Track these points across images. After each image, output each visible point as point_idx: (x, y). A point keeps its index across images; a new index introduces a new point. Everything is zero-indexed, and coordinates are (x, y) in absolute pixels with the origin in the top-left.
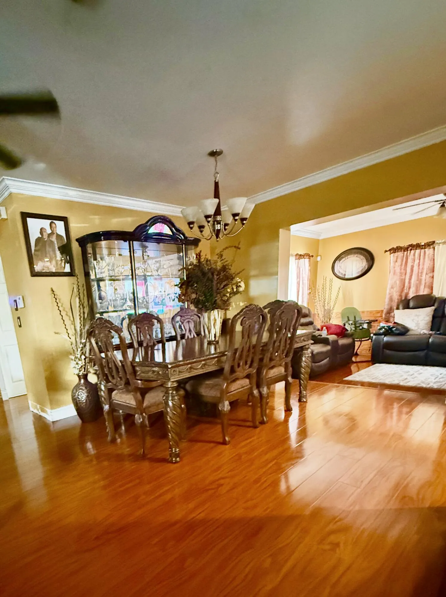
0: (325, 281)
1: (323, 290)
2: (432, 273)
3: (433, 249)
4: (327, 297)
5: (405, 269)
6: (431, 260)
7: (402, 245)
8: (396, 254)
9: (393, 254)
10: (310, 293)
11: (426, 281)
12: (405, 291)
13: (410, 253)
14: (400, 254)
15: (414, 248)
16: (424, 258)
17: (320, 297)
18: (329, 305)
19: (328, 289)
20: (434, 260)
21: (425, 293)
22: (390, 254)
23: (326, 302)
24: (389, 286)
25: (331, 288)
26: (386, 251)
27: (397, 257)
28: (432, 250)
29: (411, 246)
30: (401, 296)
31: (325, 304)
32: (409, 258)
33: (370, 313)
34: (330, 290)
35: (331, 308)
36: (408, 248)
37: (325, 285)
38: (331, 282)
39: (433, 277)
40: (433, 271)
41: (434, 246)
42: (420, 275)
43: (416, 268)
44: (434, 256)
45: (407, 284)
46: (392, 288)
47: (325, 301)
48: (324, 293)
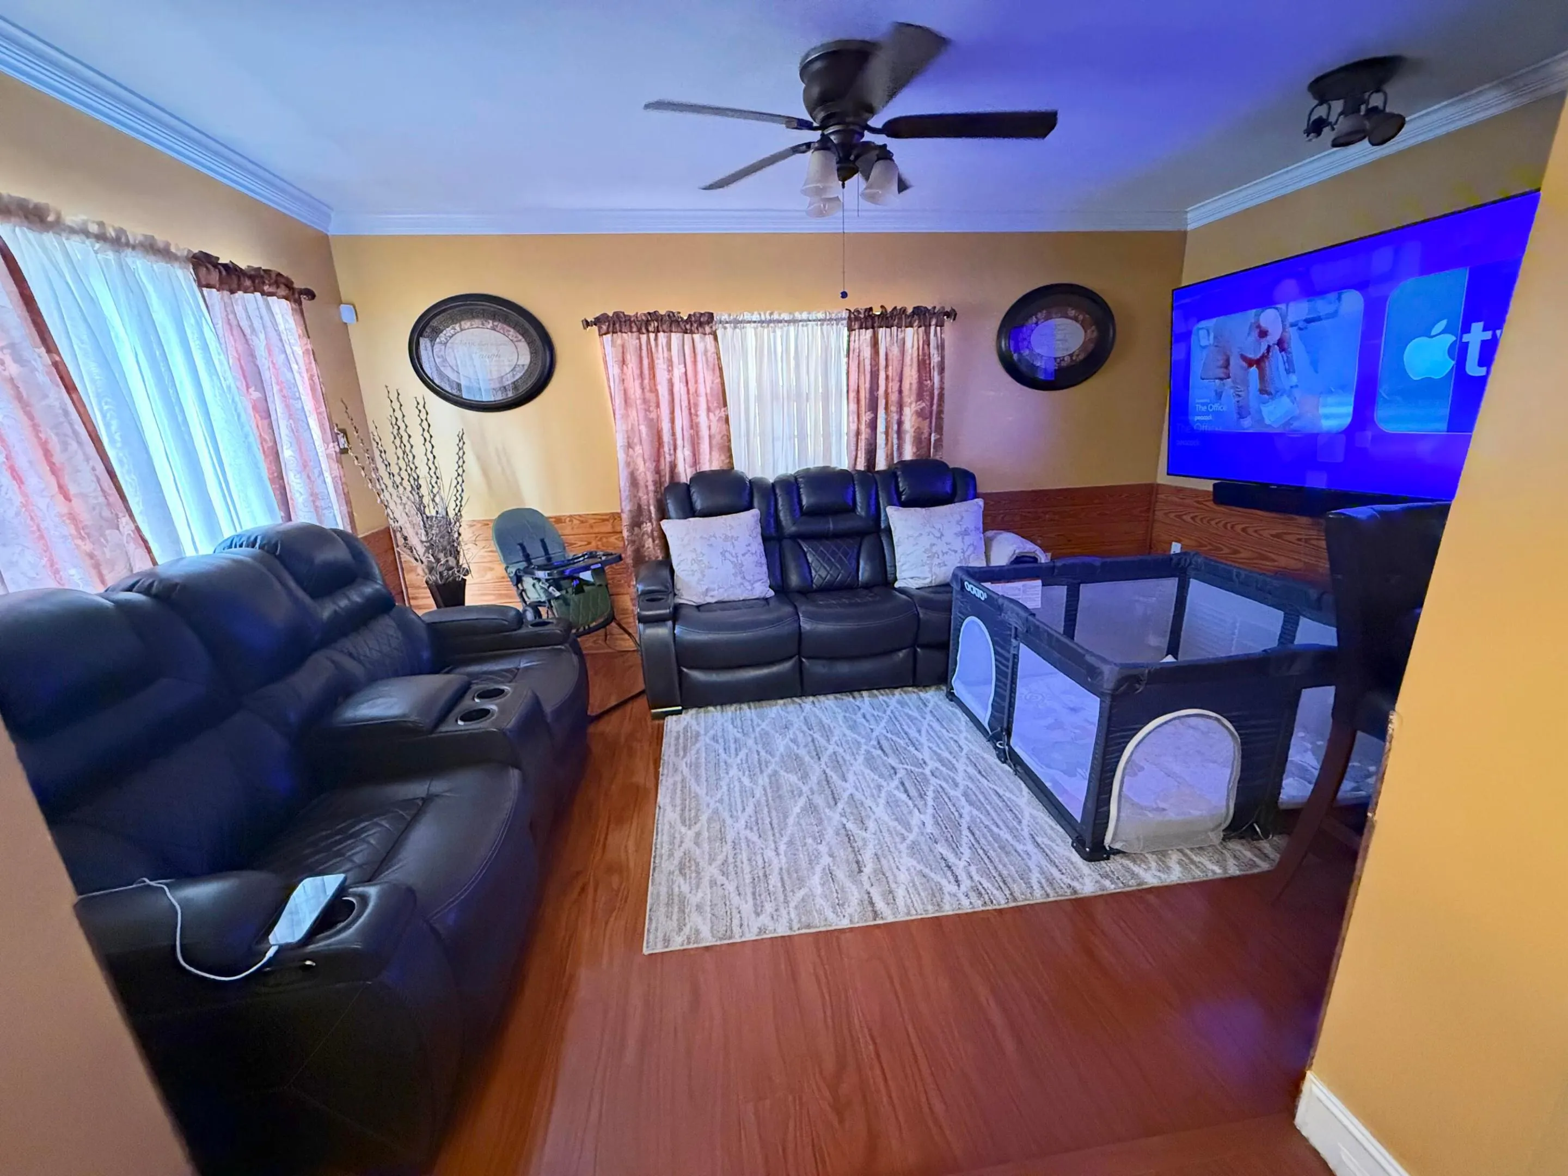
0: (396, 406)
1: (398, 442)
2: (723, 409)
3: (711, 336)
4: (423, 471)
5: (654, 390)
6: (714, 370)
7: (630, 312)
8: (619, 338)
9: (609, 336)
10: (344, 451)
11: (713, 431)
12: (668, 458)
13: (656, 339)
14: (630, 339)
15: (665, 327)
16: (695, 362)
17: (395, 470)
18: (437, 499)
19: (417, 440)
20: (721, 369)
21: (716, 466)
22: (601, 335)
23: (424, 491)
24: (620, 441)
25: (427, 435)
26: (587, 324)
27: (623, 346)
28: (709, 338)
29: (654, 316)
30: (658, 471)
31: (421, 497)
32: (655, 356)
33: (582, 522)
34: (429, 446)
35: (452, 514)
36: (647, 323)
37: (400, 423)
38: (423, 411)
39: (727, 420)
40: (725, 405)
41: (714, 328)
42: (693, 411)
43: (679, 388)
44: (719, 359)
45: (666, 437)
46: (629, 446)
47: (419, 487)
48: (404, 452)
